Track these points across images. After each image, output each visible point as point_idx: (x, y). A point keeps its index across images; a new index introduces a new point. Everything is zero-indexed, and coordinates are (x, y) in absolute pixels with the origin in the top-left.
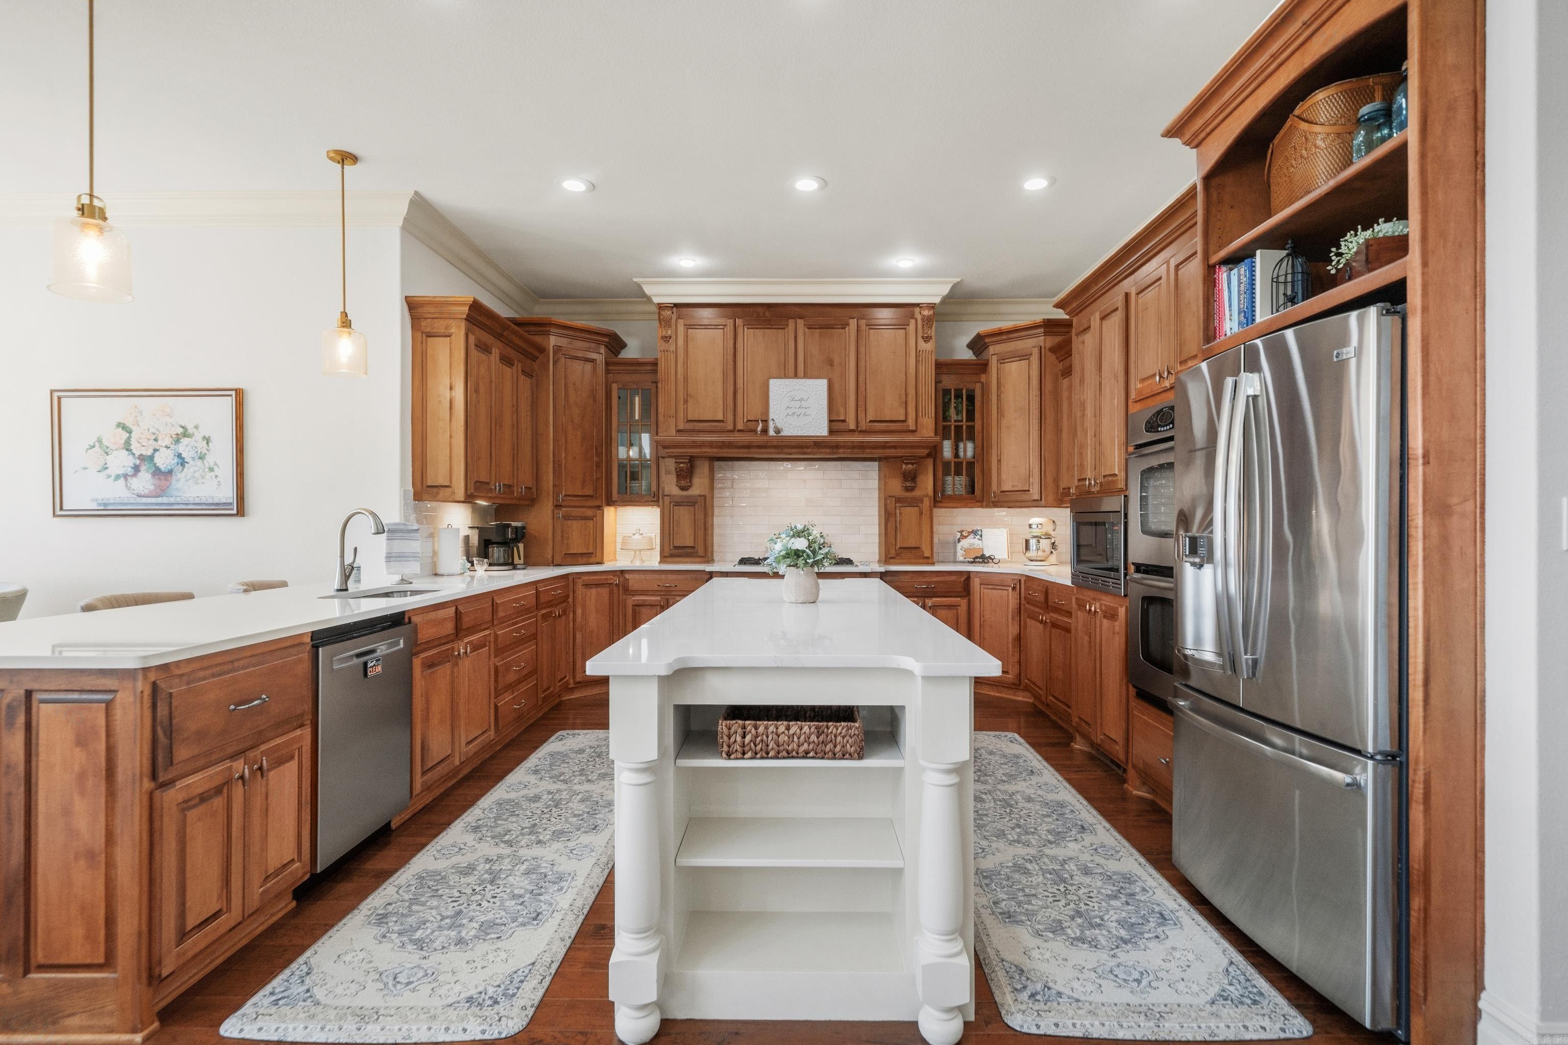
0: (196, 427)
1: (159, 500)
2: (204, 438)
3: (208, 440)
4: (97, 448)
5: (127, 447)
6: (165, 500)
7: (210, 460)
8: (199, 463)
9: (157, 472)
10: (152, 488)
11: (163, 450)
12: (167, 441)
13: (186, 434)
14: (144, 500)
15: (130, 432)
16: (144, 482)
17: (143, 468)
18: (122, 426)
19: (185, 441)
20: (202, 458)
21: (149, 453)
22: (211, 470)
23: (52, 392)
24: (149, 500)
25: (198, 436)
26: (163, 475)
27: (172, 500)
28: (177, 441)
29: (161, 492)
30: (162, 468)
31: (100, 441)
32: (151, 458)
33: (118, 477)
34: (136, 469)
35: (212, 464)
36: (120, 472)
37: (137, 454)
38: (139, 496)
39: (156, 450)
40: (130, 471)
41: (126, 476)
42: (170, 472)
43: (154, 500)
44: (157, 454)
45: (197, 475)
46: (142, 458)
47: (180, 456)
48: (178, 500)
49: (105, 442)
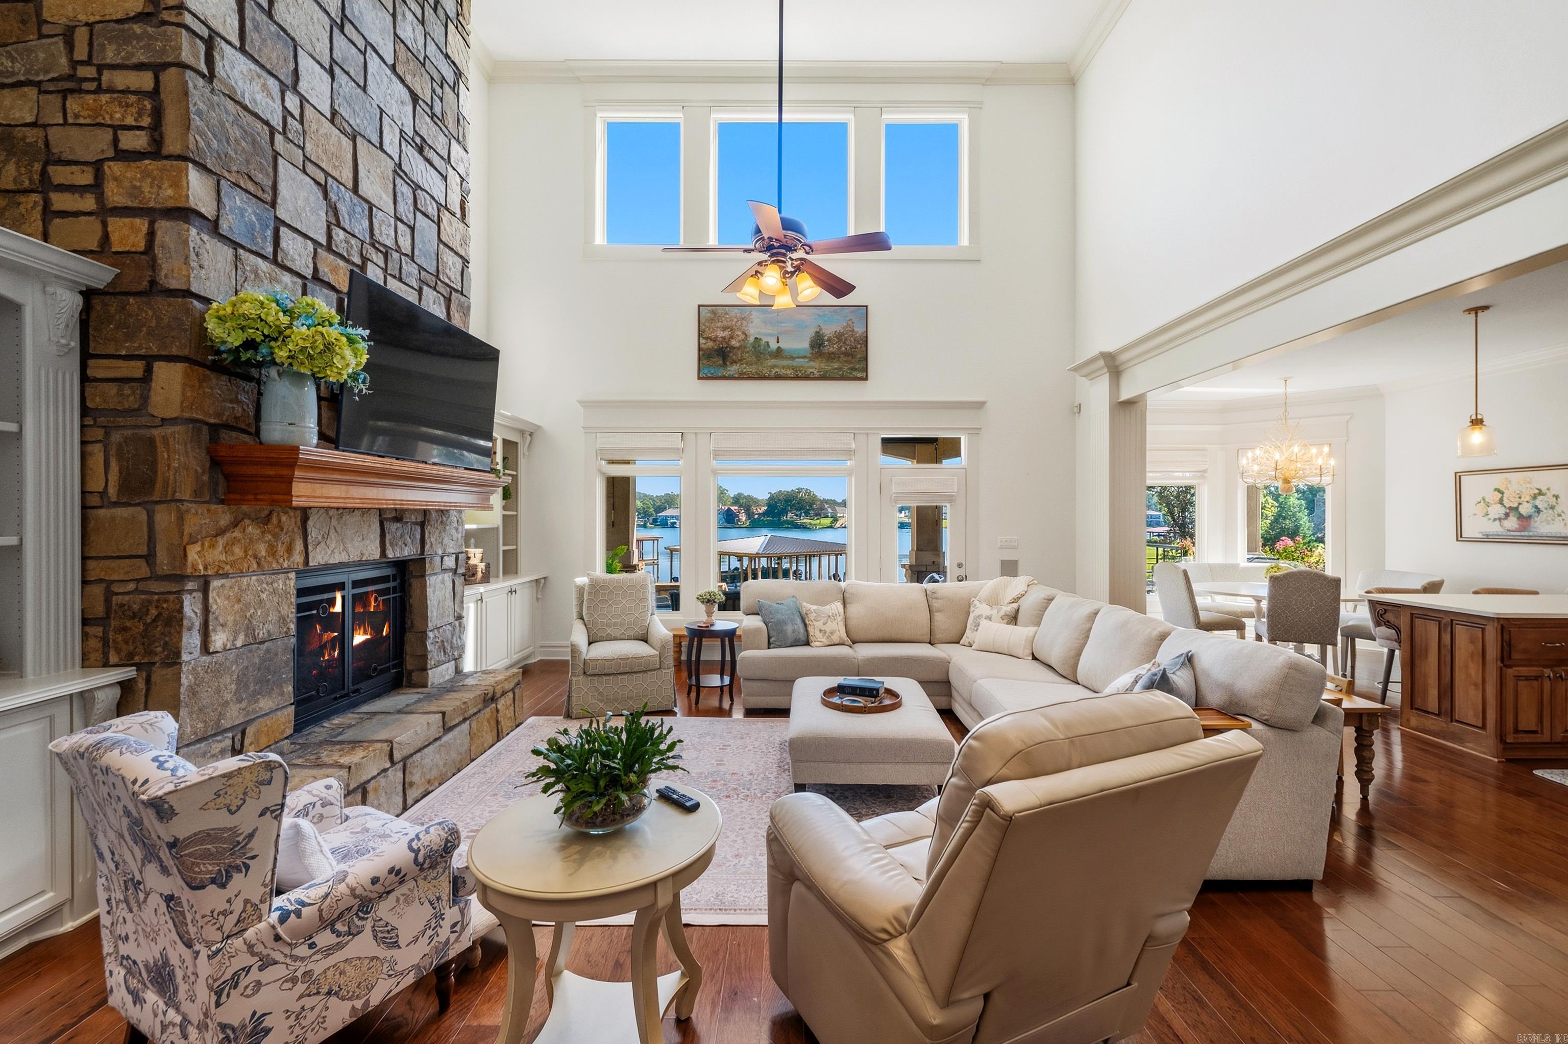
0: (1548, 489)
1: (1522, 534)
2: (1554, 496)
3: (1557, 497)
4: (1482, 503)
5: (1501, 502)
6: (1526, 534)
7: (1558, 509)
8: (1550, 511)
9: (1521, 517)
10: (1517, 526)
11: (1525, 504)
12: (1528, 498)
13: (1541, 493)
14: (1512, 533)
15: (1502, 493)
16: (1512, 523)
17: (1511, 515)
18: (1499, 491)
19: (1540, 498)
20: (1552, 508)
21: (1516, 505)
22: (1559, 515)
23: (1456, 473)
24: (1515, 533)
25: (1550, 495)
26: (1524, 520)
27: (1531, 534)
28: (1535, 497)
29: (1523, 528)
30: (1524, 514)
31: (1484, 499)
32: (1517, 509)
33: (1495, 520)
34: (1507, 515)
35: (1560, 512)
36: (1497, 517)
37: (1507, 506)
38: (1509, 531)
39: (1520, 504)
40: (1503, 516)
41: (1500, 519)
42: (1530, 517)
43: (1518, 534)
44: (1521, 506)
45: (1549, 519)
46: (1511, 508)
47: (1536, 507)
48: (1536, 534)
49: (1487, 500)
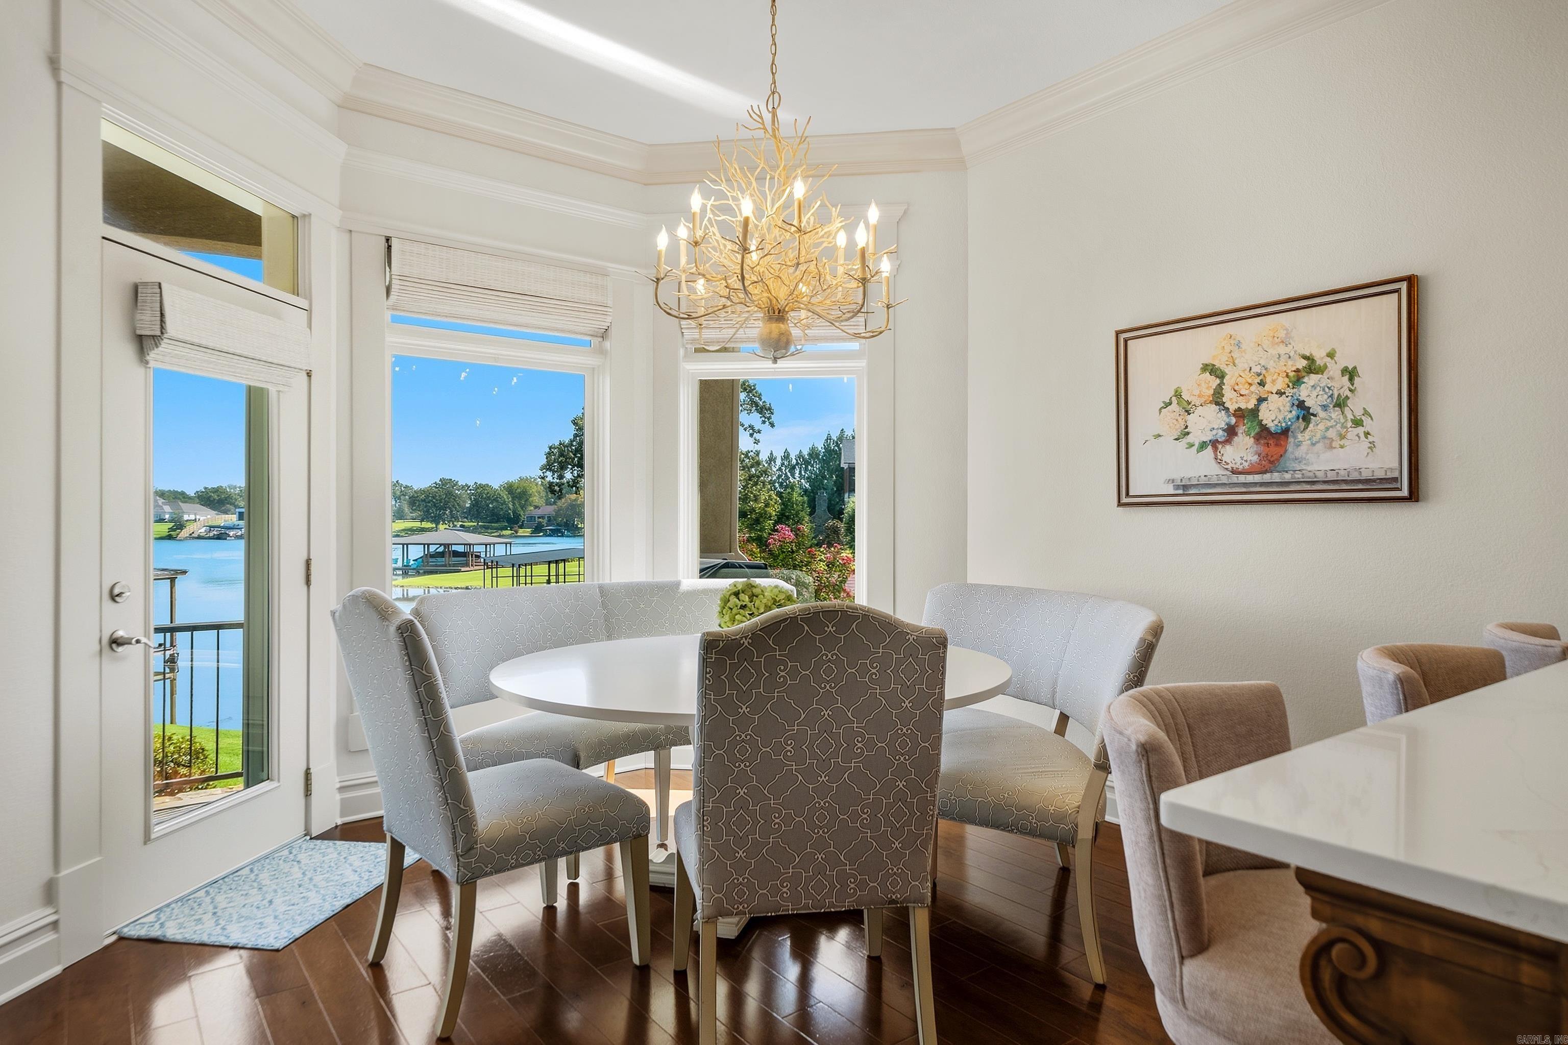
0: (1331, 355)
1: (1267, 477)
2: (1345, 371)
3: (1351, 374)
4: (1174, 406)
5: (1217, 399)
6: (1276, 477)
7: (1355, 407)
8: (1335, 414)
9: (1264, 434)
10: (1255, 458)
11: (1274, 398)
12: (1281, 384)
13: (1312, 367)
14: (1242, 478)
15: (1221, 376)
16: (1243, 450)
17: (1241, 430)
18: (1211, 369)
19: (1311, 380)
20: (1340, 404)
21: (1251, 405)
22: (1358, 423)
23: (1118, 333)
24: (1250, 478)
25: (1334, 369)
26: (1272, 440)
27: (1287, 477)
28: (1297, 380)
29: (1269, 463)
30: (1272, 426)
31: (1178, 395)
32: (1255, 412)
33: (1203, 446)
34: (1231, 431)
35: (1359, 413)
36: (1206, 439)
37: (1232, 407)
38: (1234, 472)
39: (1261, 400)
40: (1221, 435)
41: (1214, 444)
42: (1285, 432)
43: (1257, 478)
44: (1263, 406)
45: (1332, 434)
46: (1240, 414)
47: (1301, 405)
48: (1298, 476)
49: (1186, 396)
